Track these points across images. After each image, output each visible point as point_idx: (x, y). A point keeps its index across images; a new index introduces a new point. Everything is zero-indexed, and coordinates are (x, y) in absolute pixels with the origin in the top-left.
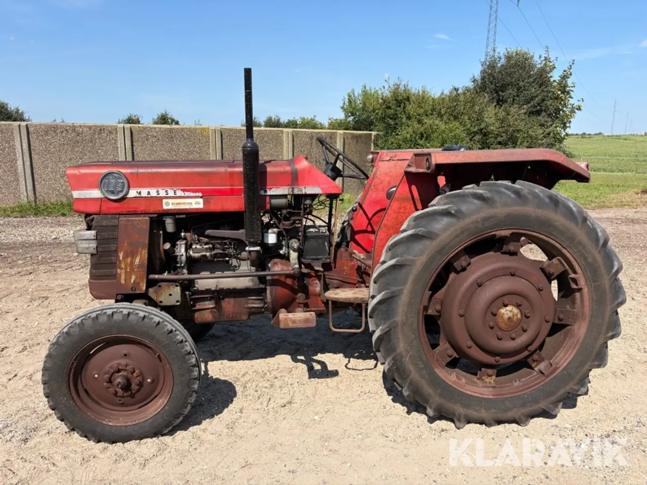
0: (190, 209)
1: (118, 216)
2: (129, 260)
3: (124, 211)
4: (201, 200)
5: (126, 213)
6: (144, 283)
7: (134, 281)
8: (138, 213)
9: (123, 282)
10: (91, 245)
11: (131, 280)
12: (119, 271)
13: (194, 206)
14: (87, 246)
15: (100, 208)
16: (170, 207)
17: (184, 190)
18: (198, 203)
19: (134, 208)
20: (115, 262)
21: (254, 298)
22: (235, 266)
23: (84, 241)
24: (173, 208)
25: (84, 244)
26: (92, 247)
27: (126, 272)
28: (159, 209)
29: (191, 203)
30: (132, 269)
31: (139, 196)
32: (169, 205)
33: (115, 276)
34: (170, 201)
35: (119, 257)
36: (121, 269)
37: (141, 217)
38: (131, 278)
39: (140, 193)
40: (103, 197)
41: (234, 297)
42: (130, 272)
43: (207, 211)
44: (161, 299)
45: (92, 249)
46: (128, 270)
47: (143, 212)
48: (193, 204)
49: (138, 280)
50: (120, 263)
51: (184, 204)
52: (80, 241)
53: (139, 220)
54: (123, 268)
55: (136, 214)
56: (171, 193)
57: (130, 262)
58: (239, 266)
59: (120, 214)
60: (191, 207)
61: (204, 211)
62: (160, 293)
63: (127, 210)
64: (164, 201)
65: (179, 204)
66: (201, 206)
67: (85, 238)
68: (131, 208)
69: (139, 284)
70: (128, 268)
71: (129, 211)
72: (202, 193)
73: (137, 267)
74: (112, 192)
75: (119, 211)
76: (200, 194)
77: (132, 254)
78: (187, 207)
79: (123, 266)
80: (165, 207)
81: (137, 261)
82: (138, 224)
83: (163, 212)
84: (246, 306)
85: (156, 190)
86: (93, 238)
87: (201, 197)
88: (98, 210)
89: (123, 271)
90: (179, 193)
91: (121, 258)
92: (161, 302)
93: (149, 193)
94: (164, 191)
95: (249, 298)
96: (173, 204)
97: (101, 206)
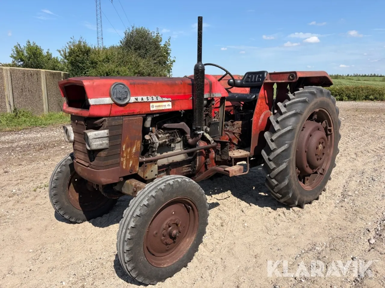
0: (165, 109)
1: (122, 117)
2: (129, 150)
3: (126, 113)
4: (170, 103)
5: (127, 114)
6: (137, 166)
7: (131, 166)
8: (135, 114)
9: (124, 167)
10: (104, 142)
11: (129, 165)
12: (122, 159)
13: (167, 108)
14: (101, 142)
15: (110, 112)
16: (155, 109)
17: (162, 97)
18: (169, 105)
19: (133, 110)
20: (119, 153)
21: (186, 166)
22: (173, 148)
23: (97, 139)
24: (156, 109)
25: (98, 141)
26: (106, 143)
27: (127, 160)
28: (148, 110)
29: (165, 106)
30: (130, 157)
31: (137, 101)
32: (154, 107)
33: (119, 164)
34: (155, 104)
35: (123, 148)
36: (123, 157)
37: (137, 117)
38: (129, 163)
39: (137, 99)
40: (113, 103)
41: (176, 167)
42: (129, 159)
43: (174, 110)
44: (146, 175)
45: (105, 144)
46: (128, 158)
47: (138, 113)
48: (167, 106)
49: (134, 164)
50: (123, 153)
51: (162, 106)
52: (94, 140)
53: (137, 119)
54: (125, 157)
55: (133, 115)
56: (155, 99)
57: (130, 151)
58: (175, 147)
59: (123, 116)
60: (166, 108)
61: (171, 110)
62: (146, 171)
63: (129, 112)
64: (151, 104)
65: (159, 106)
66: (170, 107)
67: (99, 136)
68: (131, 111)
69: (134, 166)
70: (128, 156)
71: (130, 113)
72: (171, 99)
73: (134, 154)
74: (120, 99)
75: (123, 113)
76: (170, 99)
77: (130, 145)
78: (163, 108)
79: (125, 155)
80: (152, 109)
81: (134, 150)
82: (136, 122)
83: (150, 113)
84: (182, 172)
85: (146, 97)
86: (106, 135)
87: (170, 101)
88: (109, 113)
89: (124, 159)
90: (160, 99)
91: (124, 149)
92: (146, 177)
93: (142, 99)
94: (151, 97)
95: (184, 166)
96: (156, 106)
97: (111, 110)
